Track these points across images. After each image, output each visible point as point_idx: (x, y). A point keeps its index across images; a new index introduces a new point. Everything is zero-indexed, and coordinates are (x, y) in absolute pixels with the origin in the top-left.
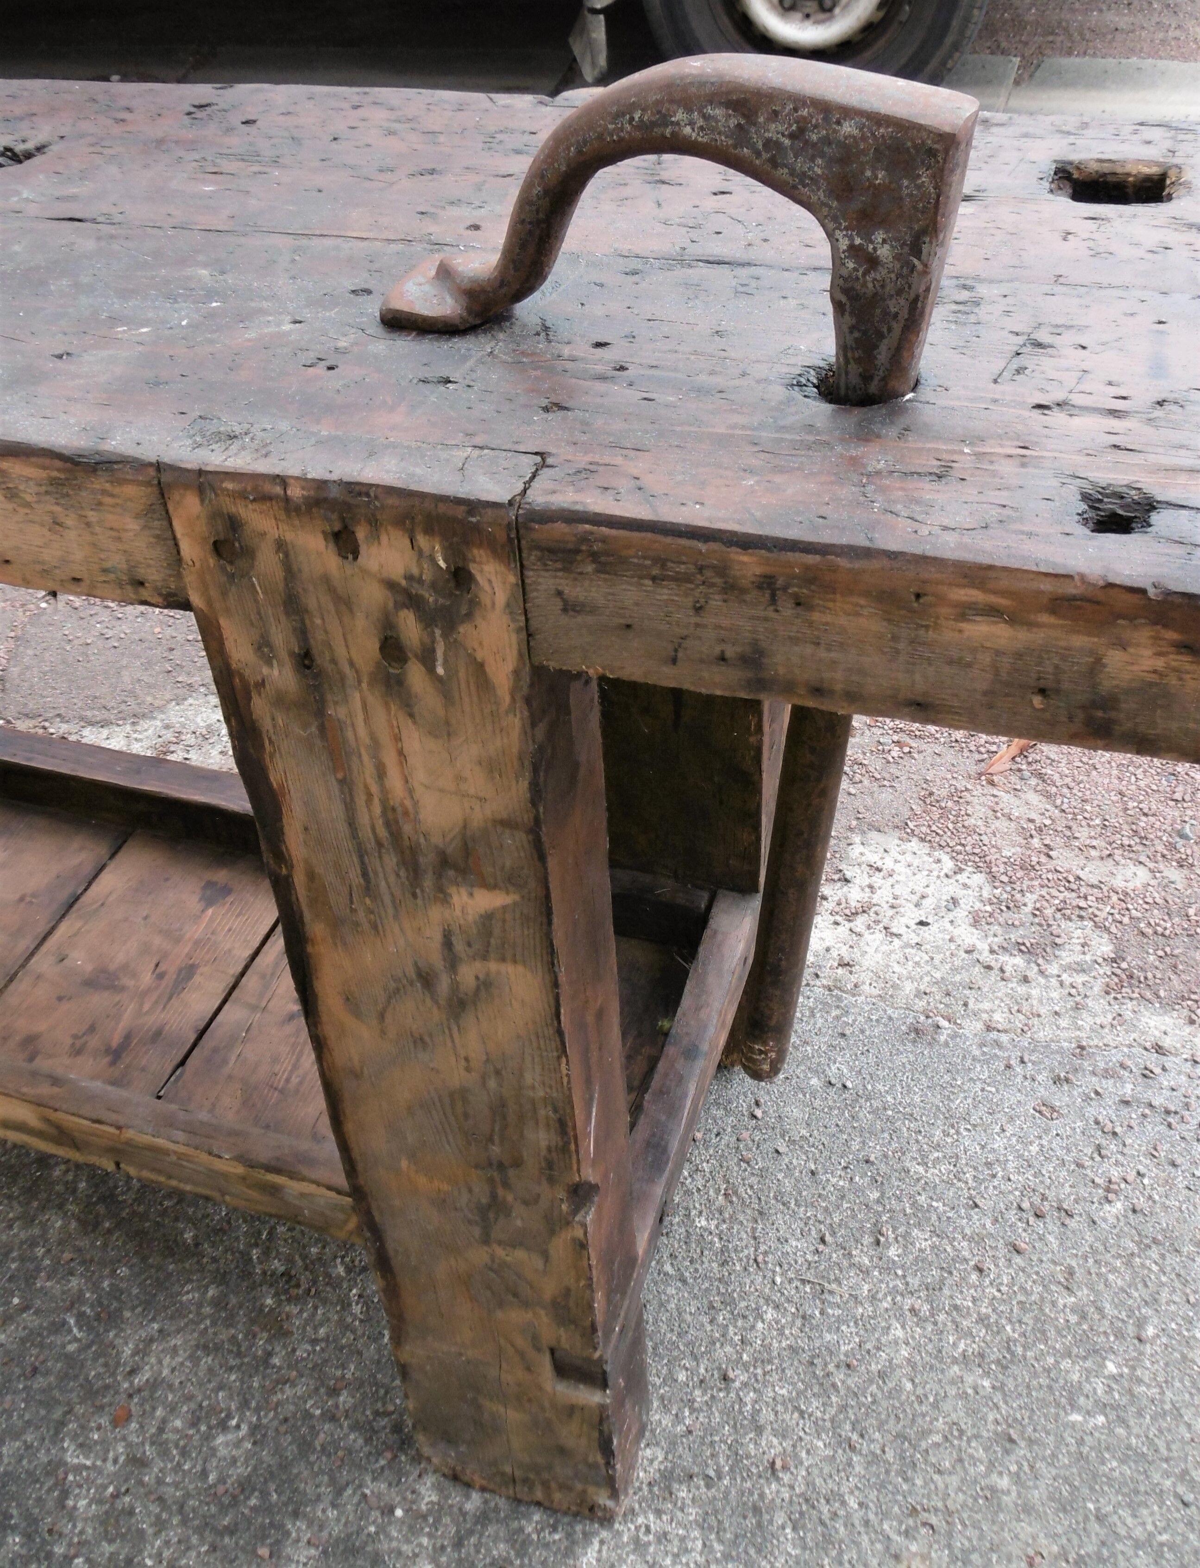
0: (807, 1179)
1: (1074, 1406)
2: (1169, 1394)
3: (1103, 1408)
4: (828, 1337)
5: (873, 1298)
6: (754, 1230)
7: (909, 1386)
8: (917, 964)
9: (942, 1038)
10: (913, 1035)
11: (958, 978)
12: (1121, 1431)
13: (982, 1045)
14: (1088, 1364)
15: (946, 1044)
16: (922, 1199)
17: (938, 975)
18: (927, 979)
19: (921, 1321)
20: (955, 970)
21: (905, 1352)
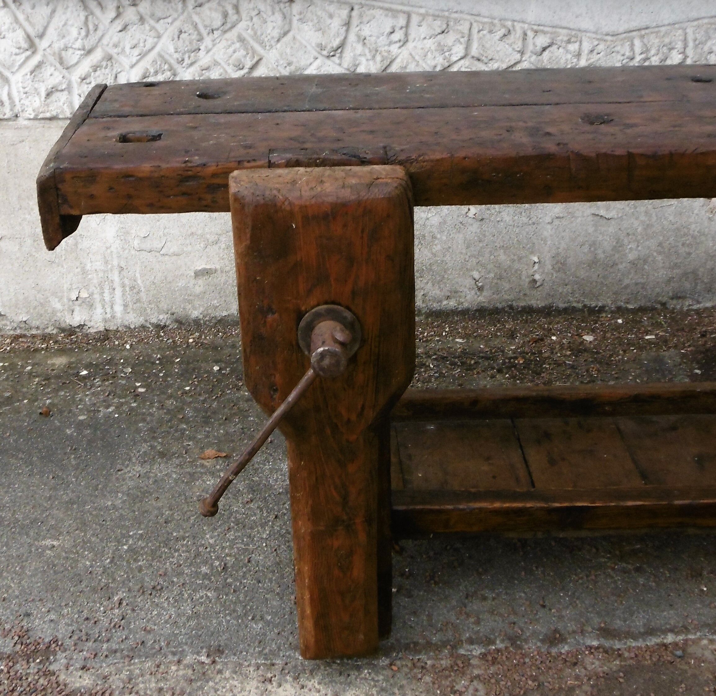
0: (261, 579)
1: (141, 535)
2: (104, 545)
3: (130, 536)
4: (239, 534)
5: (223, 548)
6: (280, 558)
7: (205, 528)
8: (223, 687)
9: (204, 650)
10: (221, 648)
11: (199, 684)
12: (124, 532)
13: (183, 651)
14: (134, 547)
15: (202, 648)
16: (207, 582)
17: (211, 684)
18: (217, 680)
19: (203, 545)
20: (201, 688)
21: (208, 536)
